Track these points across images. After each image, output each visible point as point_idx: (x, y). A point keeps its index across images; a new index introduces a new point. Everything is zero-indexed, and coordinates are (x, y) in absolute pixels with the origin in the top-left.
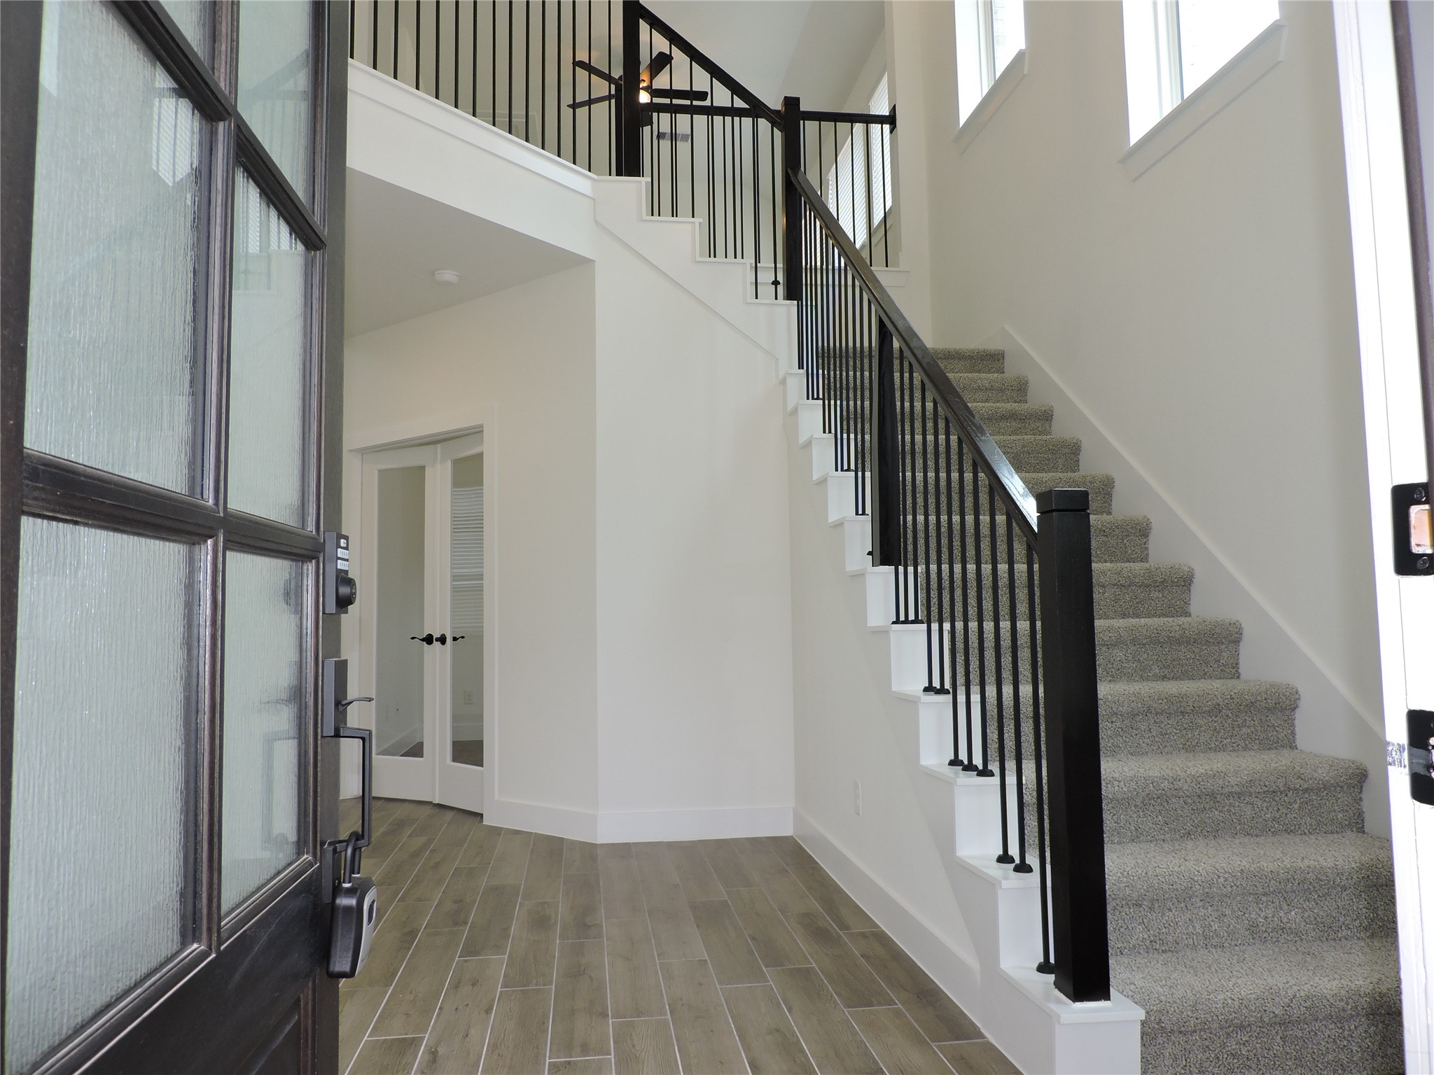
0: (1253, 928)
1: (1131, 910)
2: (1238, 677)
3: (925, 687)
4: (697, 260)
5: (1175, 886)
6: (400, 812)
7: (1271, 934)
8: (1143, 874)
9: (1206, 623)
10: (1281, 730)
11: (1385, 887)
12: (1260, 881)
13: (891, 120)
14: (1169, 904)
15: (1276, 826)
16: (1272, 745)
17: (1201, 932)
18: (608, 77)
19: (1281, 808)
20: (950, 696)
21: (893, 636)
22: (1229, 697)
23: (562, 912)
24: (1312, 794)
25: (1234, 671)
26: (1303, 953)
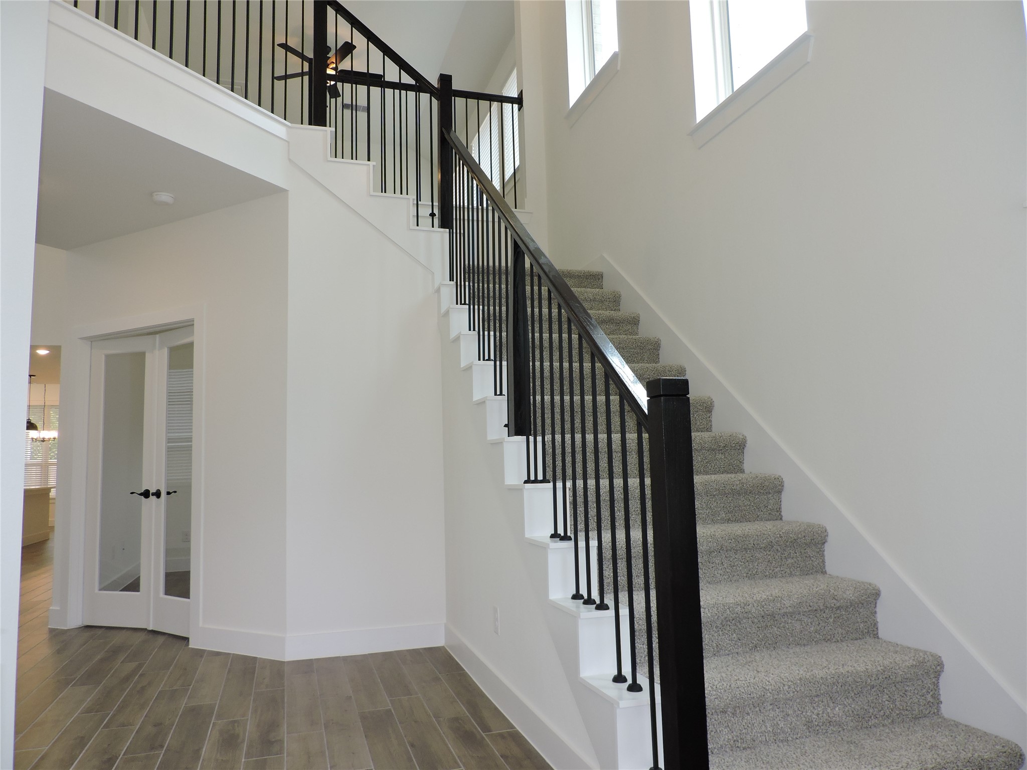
0: (809, 724)
1: (719, 717)
2: (781, 519)
3: (552, 534)
4: (371, 194)
5: (752, 696)
6: (117, 639)
7: (822, 727)
8: (728, 687)
9: (758, 478)
10: (815, 560)
11: (900, 684)
12: (814, 686)
13: (519, 101)
14: (748, 709)
15: (818, 636)
16: (809, 571)
17: (771, 730)
18: (301, 56)
19: (821, 622)
20: (572, 543)
21: (526, 494)
22: (779, 536)
23: (249, 730)
24: (842, 610)
25: (778, 514)
26: (848, 742)
